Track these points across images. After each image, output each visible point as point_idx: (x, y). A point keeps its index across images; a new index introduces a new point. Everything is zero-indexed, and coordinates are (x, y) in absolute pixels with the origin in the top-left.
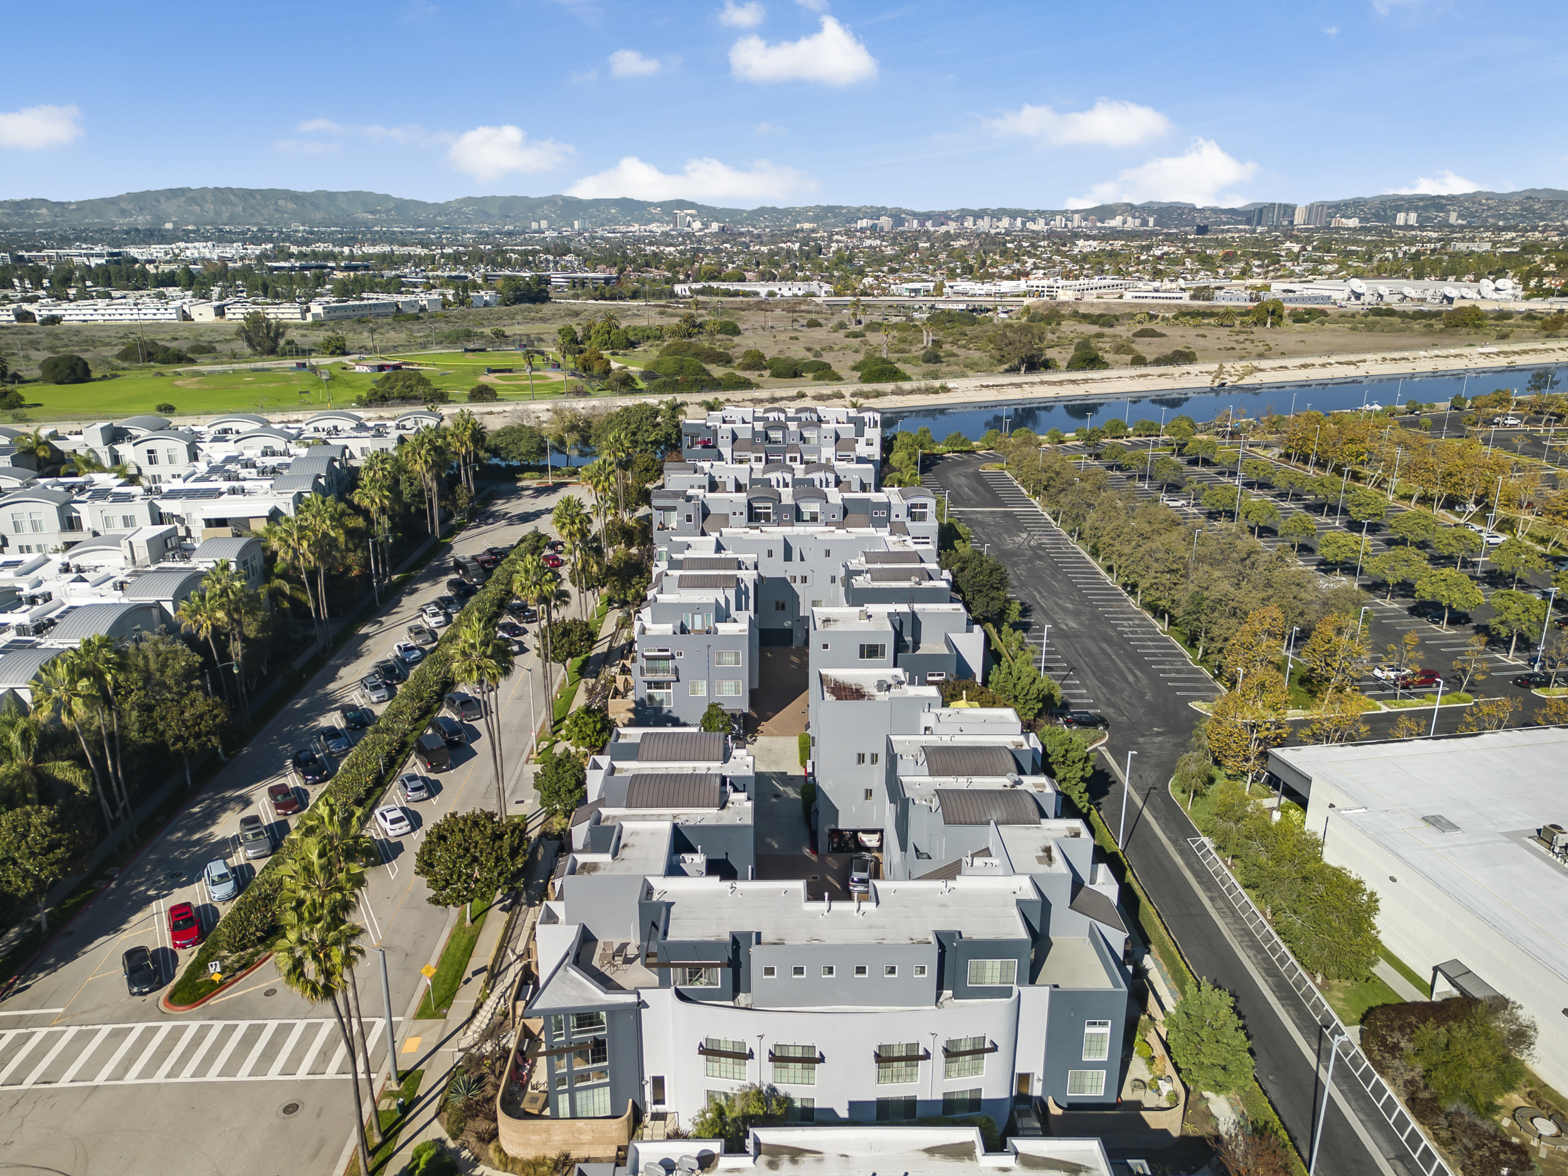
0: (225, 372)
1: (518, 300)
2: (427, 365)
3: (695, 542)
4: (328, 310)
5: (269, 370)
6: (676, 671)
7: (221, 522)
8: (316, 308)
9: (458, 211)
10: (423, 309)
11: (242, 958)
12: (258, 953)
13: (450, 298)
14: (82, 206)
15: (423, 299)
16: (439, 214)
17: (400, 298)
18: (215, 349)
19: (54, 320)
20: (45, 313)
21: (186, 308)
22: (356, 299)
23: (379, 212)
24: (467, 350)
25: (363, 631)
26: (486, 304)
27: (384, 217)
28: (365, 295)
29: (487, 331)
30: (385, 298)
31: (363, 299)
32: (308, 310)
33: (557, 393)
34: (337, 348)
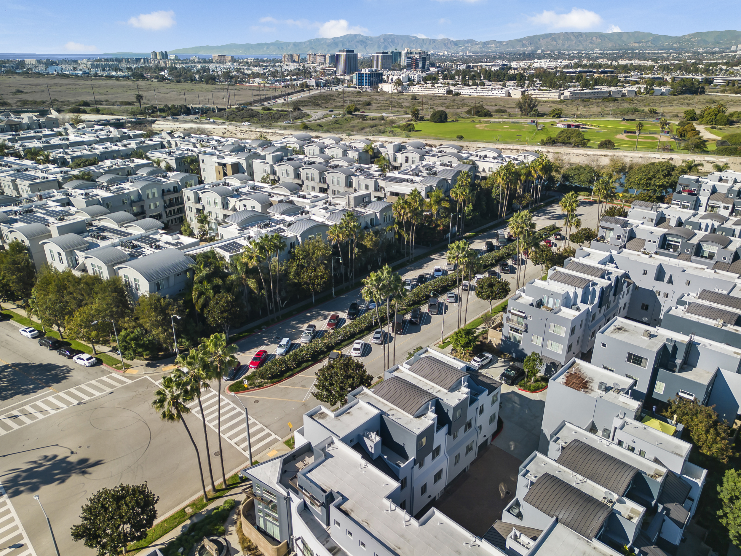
0: (500, 122)
1: (683, 92)
2: (595, 126)
3: (594, 253)
4: (572, 94)
5: (518, 123)
6: (526, 326)
7: (397, 194)
8: (567, 93)
9: (688, 41)
10: (624, 95)
11: (261, 382)
12: (266, 383)
13: (642, 90)
14: (509, 43)
15: (627, 89)
16: (676, 43)
17: (613, 89)
18: (506, 111)
19: (458, 94)
20: (457, 91)
21: (511, 91)
22: (590, 89)
23: (642, 42)
24: (624, 120)
25: (433, 257)
26: (662, 94)
27: (644, 45)
28: (596, 87)
29: (646, 109)
30: (606, 89)
31: (594, 89)
32: (563, 94)
33: (653, 148)
34: (557, 114)
